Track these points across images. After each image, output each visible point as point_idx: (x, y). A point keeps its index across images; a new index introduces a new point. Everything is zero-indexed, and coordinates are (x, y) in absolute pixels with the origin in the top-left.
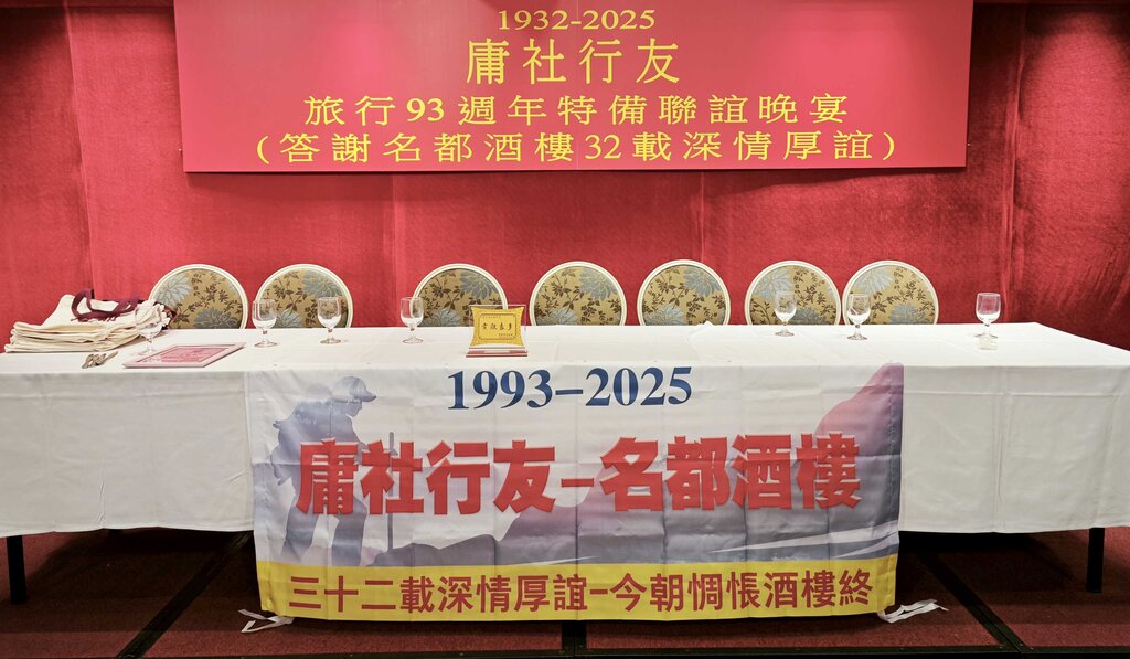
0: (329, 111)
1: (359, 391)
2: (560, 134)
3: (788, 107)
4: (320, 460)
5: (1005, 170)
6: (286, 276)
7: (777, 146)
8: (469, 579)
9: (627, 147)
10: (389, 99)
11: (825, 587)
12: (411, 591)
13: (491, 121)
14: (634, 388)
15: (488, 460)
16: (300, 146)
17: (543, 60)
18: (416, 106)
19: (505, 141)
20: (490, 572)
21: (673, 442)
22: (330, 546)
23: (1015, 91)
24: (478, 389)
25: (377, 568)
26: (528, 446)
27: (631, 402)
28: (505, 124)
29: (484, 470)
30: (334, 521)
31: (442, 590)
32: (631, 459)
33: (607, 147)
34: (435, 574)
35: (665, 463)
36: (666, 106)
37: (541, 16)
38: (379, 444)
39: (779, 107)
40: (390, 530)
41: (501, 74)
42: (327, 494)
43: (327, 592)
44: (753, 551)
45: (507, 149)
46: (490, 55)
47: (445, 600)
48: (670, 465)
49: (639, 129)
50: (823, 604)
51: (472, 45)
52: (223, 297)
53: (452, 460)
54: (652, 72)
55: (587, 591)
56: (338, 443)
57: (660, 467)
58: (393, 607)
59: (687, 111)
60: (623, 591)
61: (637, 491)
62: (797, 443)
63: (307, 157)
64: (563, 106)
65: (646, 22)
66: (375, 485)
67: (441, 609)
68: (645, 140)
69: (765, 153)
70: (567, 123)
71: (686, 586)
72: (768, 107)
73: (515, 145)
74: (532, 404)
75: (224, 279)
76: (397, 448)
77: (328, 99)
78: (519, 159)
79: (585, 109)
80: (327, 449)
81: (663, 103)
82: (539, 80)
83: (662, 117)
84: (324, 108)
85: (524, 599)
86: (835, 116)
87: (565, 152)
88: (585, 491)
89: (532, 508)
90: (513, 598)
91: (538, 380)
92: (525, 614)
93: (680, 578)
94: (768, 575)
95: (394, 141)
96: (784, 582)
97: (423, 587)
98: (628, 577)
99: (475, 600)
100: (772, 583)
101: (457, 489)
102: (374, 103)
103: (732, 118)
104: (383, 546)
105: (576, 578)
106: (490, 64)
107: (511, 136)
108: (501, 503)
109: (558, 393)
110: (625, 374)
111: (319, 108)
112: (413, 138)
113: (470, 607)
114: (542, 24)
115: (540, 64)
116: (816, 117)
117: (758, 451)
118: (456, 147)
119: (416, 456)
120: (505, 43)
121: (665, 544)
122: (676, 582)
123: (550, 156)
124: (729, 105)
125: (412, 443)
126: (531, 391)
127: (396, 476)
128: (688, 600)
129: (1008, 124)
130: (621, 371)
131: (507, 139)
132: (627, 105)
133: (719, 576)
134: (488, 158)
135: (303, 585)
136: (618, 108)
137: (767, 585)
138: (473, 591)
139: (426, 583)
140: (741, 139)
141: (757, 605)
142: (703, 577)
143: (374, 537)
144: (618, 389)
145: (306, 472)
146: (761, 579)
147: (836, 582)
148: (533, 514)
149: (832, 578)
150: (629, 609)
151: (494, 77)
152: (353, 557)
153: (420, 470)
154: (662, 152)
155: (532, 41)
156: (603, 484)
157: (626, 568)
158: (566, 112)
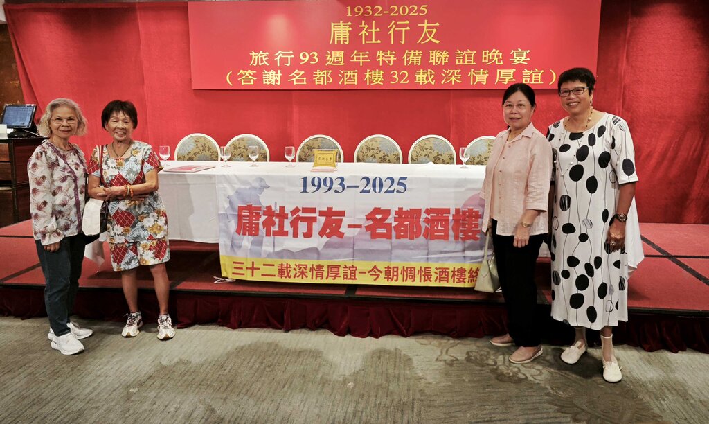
0: (262, 58)
1: (263, 184)
2: (377, 70)
3: (498, 56)
4: (245, 213)
5: (618, 90)
6: (238, 140)
7: (492, 77)
8: (306, 265)
9: (412, 77)
10: (291, 52)
11: (461, 274)
12: (282, 269)
13: (342, 64)
14: (381, 185)
15: (316, 215)
16: (247, 76)
17: (369, 32)
18: (304, 56)
19: (349, 74)
20: (316, 263)
21: (397, 210)
22: (249, 248)
23: (625, 46)
24: (313, 184)
25: (268, 259)
26: (334, 210)
27: (379, 192)
28: (349, 65)
29: (314, 219)
30: (251, 238)
31: (295, 269)
32: (379, 216)
33: (401, 77)
34: (292, 263)
35: (393, 219)
36: (433, 56)
37: (368, 9)
38: (271, 206)
39: (493, 56)
40: (274, 243)
41: (348, 39)
42: (248, 227)
43: (247, 268)
44: (431, 258)
45: (350, 78)
46: (342, 29)
47: (296, 274)
48: (396, 220)
49: (418, 68)
50: (460, 282)
51: (333, 24)
52: (209, 150)
53: (301, 214)
54: (426, 37)
55: (357, 272)
56: (253, 206)
57: (391, 220)
58: (275, 276)
59: (444, 59)
60: (373, 273)
61: (380, 231)
62: (453, 212)
63: (250, 82)
64: (379, 56)
65: (423, 12)
66: (268, 224)
67: (294, 277)
68: (421, 74)
69: (485, 81)
70: (381, 64)
71: (399, 271)
72: (487, 56)
73: (354, 76)
74: (336, 191)
75: (210, 141)
76: (278, 209)
77: (261, 52)
78: (356, 83)
79: (390, 57)
80: (249, 208)
81: (431, 54)
82: (367, 42)
83: (431, 61)
84: (259, 57)
85: (330, 275)
86: (523, 61)
87: (380, 79)
88: (358, 230)
89: (334, 237)
90: (325, 274)
91: (339, 181)
92: (330, 281)
93: (397, 268)
94: (436, 268)
95: (293, 74)
96: (443, 272)
97: (287, 268)
98: (375, 267)
99: (309, 274)
100: (438, 272)
101: (303, 227)
102: (284, 54)
103: (468, 62)
104: (270, 249)
105: (353, 267)
106: (342, 34)
107: (352, 72)
108: (321, 234)
109: (348, 187)
110: (378, 179)
111: (257, 57)
112: (302, 72)
113: (307, 277)
114: (369, 13)
115: (367, 34)
116: (513, 62)
117: (435, 215)
118: (324, 77)
119: (286, 212)
120: (350, 23)
121: (391, 253)
122: (395, 270)
123: (372, 82)
124: (466, 55)
125: (284, 207)
126: (336, 186)
127: (277, 221)
128: (400, 277)
129: (620, 65)
130: (376, 178)
131: (350, 73)
132: (412, 55)
133: (414, 268)
134: (340, 83)
135: (238, 265)
136: (408, 57)
137: (436, 273)
138: (308, 270)
139: (288, 266)
140: (472, 73)
141: (431, 281)
142: (407, 268)
143: (268, 246)
144: (374, 186)
145: (240, 217)
146: (433, 270)
147: (467, 273)
148: (335, 239)
149: (465, 271)
150: (375, 280)
151: (344, 41)
152: (259, 254)
153: (287, 218)
154: (430, 80)
155: (363, 22)
156: (366, 227)
157: (374, 263)
158: (380, 59)
